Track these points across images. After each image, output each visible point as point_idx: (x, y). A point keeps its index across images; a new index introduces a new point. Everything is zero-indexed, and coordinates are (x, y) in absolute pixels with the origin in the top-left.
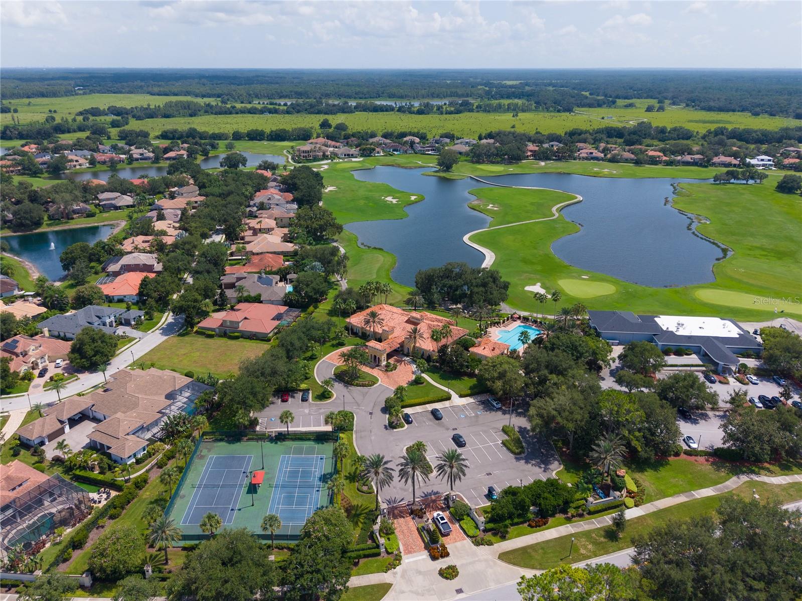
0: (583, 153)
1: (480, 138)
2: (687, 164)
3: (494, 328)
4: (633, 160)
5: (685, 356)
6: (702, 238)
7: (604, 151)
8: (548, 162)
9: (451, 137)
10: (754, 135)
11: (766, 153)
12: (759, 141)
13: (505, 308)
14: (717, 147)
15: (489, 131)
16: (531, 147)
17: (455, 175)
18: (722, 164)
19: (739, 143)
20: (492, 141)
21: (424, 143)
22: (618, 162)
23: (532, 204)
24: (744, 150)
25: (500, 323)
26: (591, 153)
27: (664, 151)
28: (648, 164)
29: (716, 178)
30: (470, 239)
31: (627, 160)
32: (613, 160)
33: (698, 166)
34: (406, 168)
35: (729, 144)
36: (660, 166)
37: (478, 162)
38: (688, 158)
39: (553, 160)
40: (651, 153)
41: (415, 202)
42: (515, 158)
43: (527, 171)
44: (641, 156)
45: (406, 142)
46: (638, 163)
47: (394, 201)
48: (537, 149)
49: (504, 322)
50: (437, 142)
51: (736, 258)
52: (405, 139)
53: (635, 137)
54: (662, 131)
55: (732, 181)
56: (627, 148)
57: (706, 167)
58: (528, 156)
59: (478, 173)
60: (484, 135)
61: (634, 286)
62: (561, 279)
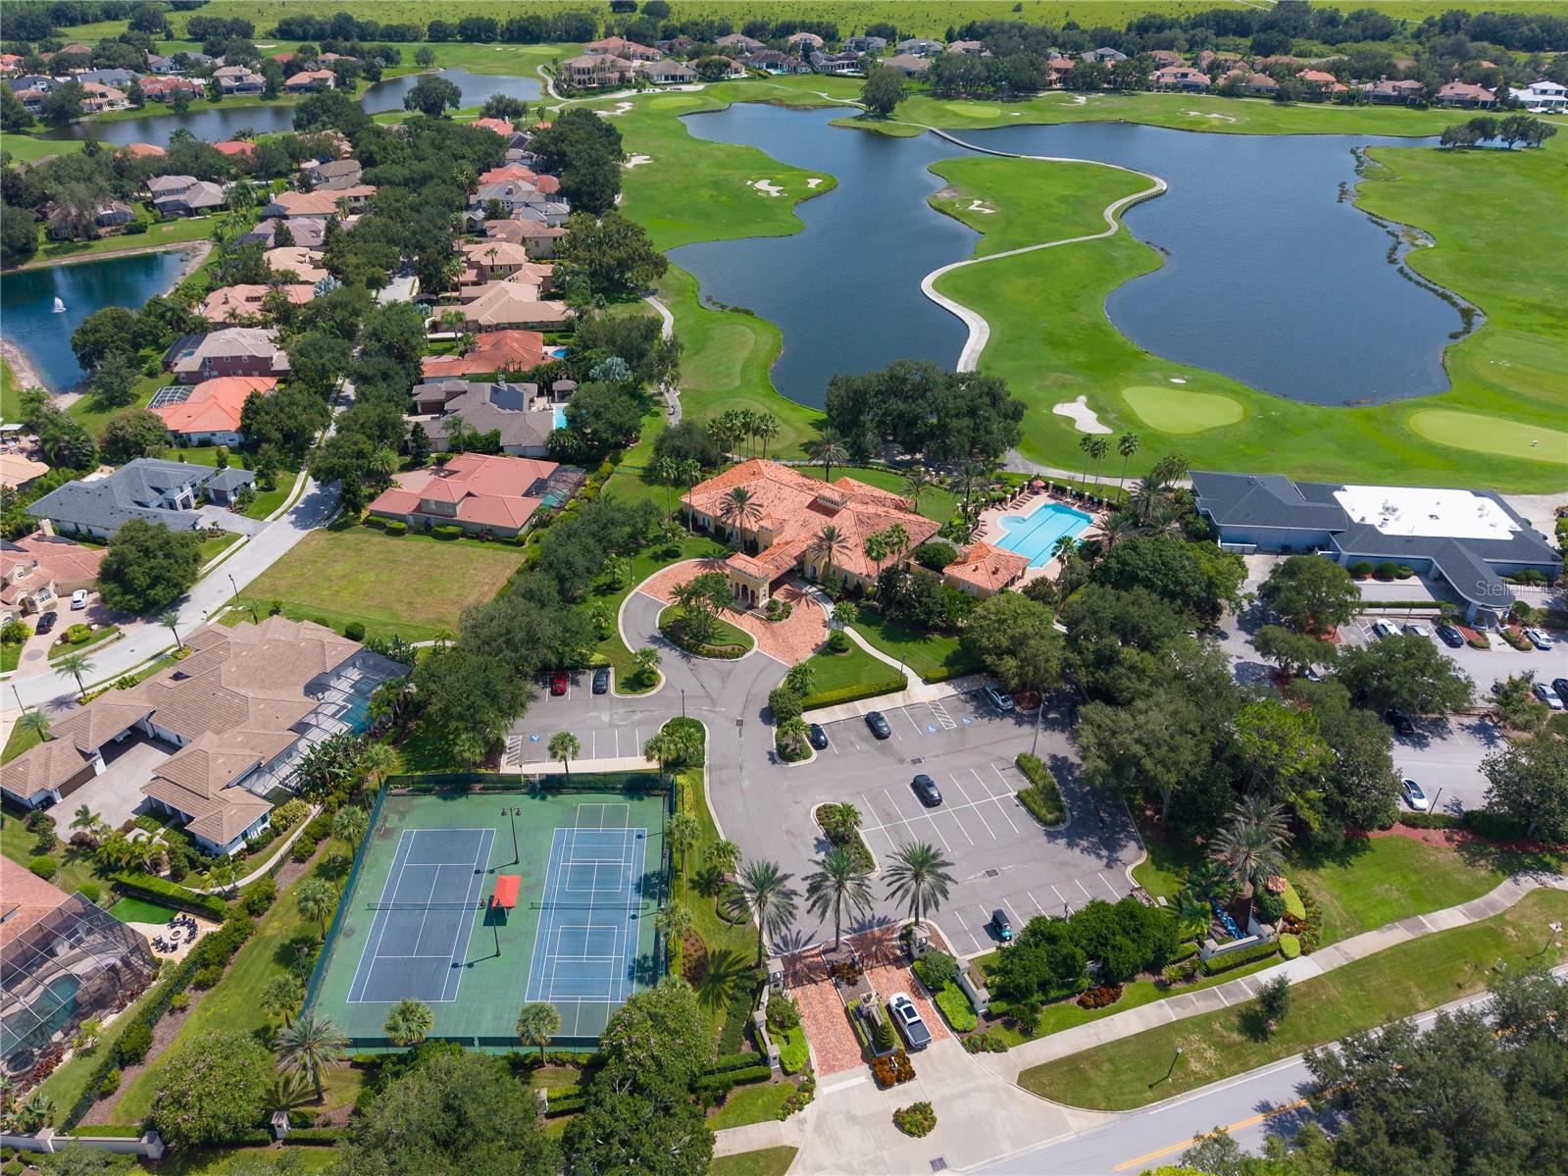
0: (1168, 76)
1: (950, 38)
2: (1384, 100)
3: (992, 512)
4: (1271, 90)
5: (1397, 581)
6: (1418, 283)
7: (1213, 69)
8: (1094, 96)
9: (888, 33)
10: (1525, 29)
11: (1552, 77)
12: (1532, 45)
13: (1016, 462)
14: (1447, 60)
15: (967, 22)
16: (1059, 61)
17: (899, 127)
18: (1458, 102)
19: (1494, 50)
20: (975, 45)
21: (832, 49)
22: (1239, 95)
23: (1063, 199)
24: (1506, 67)
25: (1005, 499)
26: (1185, 75)
27: (1336, 69)
28: (1304, 100)
29: (1447, 137)
30: (935, 285)
31: (1258, 90)
32: (1231, 91)
33: (1407, 106)
34: (796, 108)
35: (1473, 53)
36: (1326, 106)
37: (948, 96)
38: (1387, 87)
39: (1104, 90)
40: (1311, 76)
41: (817, 194)
42: (1021, 87)
43: (1048, 118)
44: (1289, 84)
45: (794, 47)
46: (1281, 97)
47: (774, 191)
48: (1070, 64)
49: (1013, 497)
50: (859, 47)
51: (1492, 334)
52: (792, 39)
53: (1275, 36)
54: (1331, 19)
55: (1479, 142)
56: (1259, 59)
57: (1423, 107)
58: (1051, 83)
59: (950, 123)
60: (957, 29)
61: (1282, 403)
62: (1127, 385)
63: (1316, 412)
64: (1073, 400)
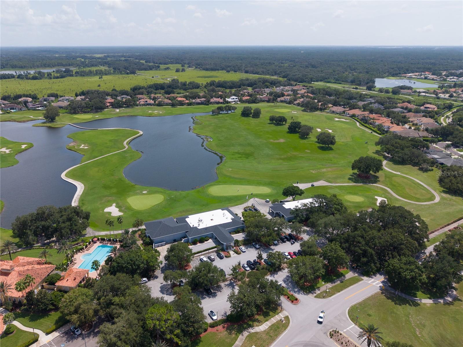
0: (142, 102)
1: (77, 95)
2: (198, 104)
4: (170, 104)
6: (209, 151)
7: (154, 99)
8: (121, 109)
9: (55, 96)
10: (228, 84)
11: (235, 95)
12: (231, 88)
13: (90, 232)
14: (211, 93)
15: (82, 91)
16: (109, 99)
17: (58, 124)
18: (215, 103)
19: (222, 89)
20: (83, 97)
21: (35, 102)
22: (162, 106)
24: (224, 94)
26: (146, 101)
27: (185, 97)
28: (179, 105)
29: (213, 112)
30: (66, 175)
31: (167, 104)
32: (160, 105)
33: (204, 105)
34: (21, 122)
35: (217, 90)
36: (185, 107)
37: (75, 113)
38: (198, 100)
39: (124, 107)
40: (179, 99)
42: (99, 108)
43: (108, 116)
44: (174, 102)
45: (20, 102)
46: (173, 105)
47: (7, 151)
48: (113, 101)
50: (45, 100)
51: (226, 162)
52: (20, 100)
53: (170, 89)
54: (184, 84)
55: (221, 112)
56: (167, 96)
57: (208, 105)
58: (108, 106)
59: (75, 121)
60: (78, 93)
61: (175, 192)
62: (129, 197)
63: (184, 193)
64: (111, 206)
